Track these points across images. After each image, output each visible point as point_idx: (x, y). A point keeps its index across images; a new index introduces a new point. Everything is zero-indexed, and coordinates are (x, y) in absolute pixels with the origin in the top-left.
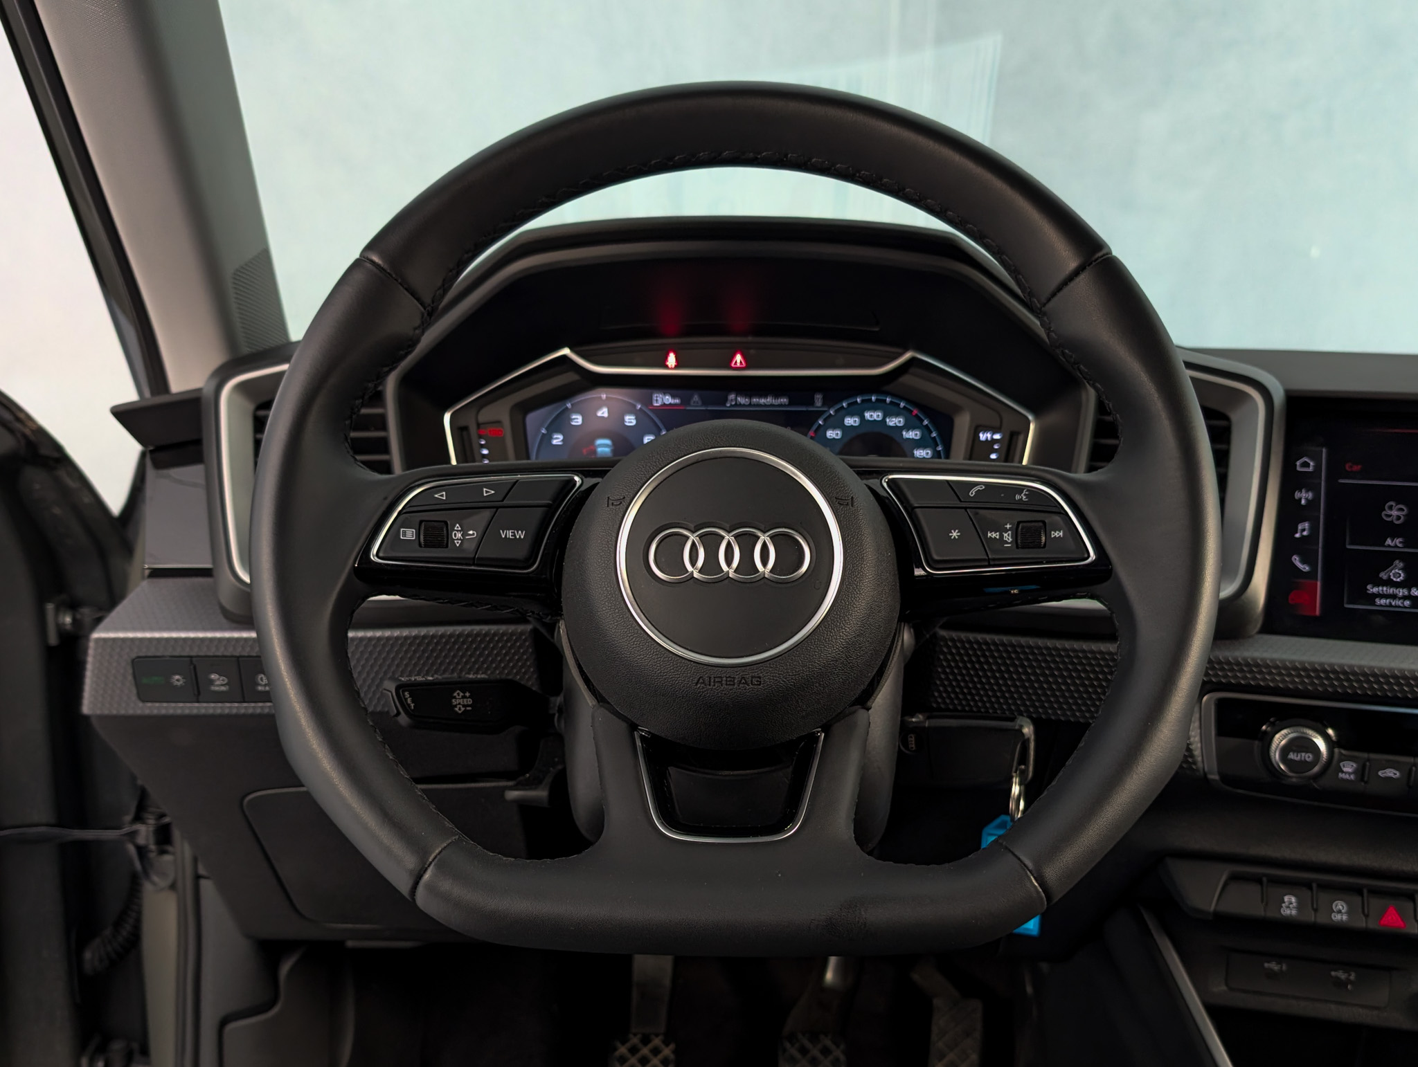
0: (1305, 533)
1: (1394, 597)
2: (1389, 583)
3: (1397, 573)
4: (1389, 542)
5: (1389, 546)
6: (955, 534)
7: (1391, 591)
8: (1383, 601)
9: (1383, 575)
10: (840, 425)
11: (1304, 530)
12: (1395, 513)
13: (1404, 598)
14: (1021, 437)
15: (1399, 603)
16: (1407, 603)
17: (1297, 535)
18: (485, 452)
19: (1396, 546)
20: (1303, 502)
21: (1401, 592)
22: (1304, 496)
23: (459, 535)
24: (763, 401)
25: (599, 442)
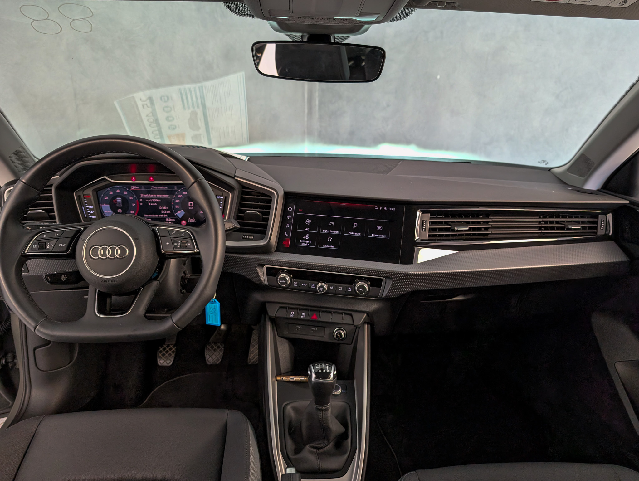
0: (288, 227)
1: (306, 243)
2: (305, 239)
3: (307, 237)
4: (306, 229)
5: (306, 230)
6: (168, 244)
7: (305, 241)
8: (303, 244)
9: (304, 237)
10: (182, 194)
11: (288, 226)
12: (308, 222)
13: (308, 243)
14: (228, 198)
15: (306, 244)
16: (308, 244)
17: (286, 227)
18: (86, 202)
19: (308, 230)
20: (289, 219)
21: (307, 242)
22: (289, 217)
23: (49, 246)
24: (161, 188)
25: (118, 198)
